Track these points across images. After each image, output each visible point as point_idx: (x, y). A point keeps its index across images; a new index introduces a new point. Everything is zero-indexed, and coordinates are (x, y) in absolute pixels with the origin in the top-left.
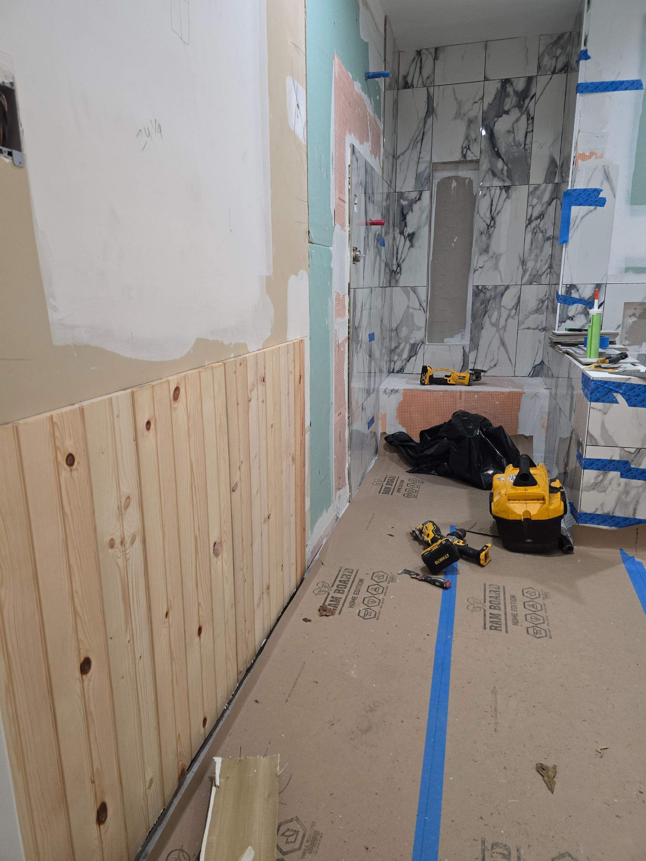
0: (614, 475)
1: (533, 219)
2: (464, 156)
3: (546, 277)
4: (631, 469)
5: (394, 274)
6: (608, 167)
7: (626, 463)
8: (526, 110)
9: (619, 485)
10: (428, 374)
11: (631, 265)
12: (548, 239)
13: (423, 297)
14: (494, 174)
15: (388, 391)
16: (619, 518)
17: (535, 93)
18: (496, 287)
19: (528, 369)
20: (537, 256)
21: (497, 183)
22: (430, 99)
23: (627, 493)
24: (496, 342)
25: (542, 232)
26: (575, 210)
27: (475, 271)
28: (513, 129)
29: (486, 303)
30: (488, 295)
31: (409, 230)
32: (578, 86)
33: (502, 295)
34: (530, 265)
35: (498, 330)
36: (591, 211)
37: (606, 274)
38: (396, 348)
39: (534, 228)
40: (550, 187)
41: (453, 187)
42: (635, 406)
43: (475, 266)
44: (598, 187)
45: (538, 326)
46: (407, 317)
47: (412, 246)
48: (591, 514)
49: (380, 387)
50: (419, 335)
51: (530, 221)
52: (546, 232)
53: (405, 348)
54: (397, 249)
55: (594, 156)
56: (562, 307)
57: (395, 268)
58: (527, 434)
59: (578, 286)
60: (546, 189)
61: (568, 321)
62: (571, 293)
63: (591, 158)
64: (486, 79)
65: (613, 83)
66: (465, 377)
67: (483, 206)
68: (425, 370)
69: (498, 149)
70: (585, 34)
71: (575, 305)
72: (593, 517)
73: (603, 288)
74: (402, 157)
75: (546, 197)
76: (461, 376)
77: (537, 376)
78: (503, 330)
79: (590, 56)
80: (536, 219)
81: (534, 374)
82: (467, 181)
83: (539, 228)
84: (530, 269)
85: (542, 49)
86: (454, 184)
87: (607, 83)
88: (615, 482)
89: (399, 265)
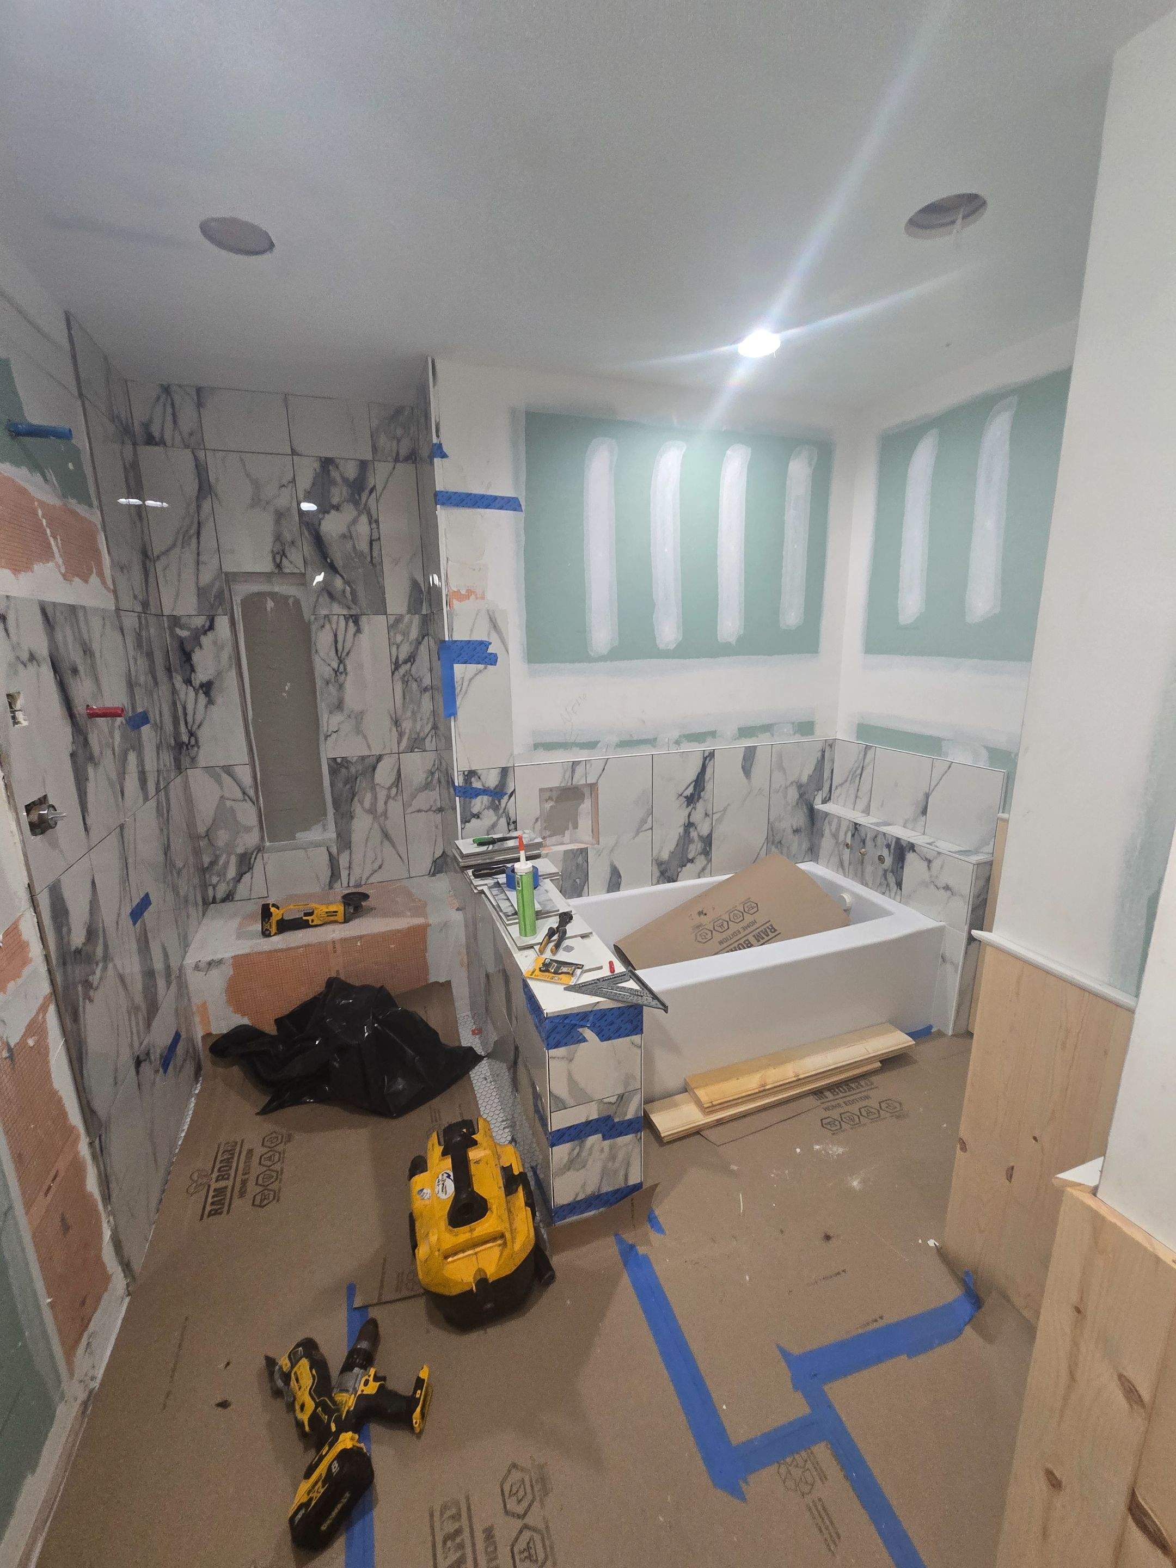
0: (594, 1140)
1: (400, 662)
2: (279, 566)
3: (432, 740)
4: (614, 1125)
5: (185, 747)
6: (494, 612)
7: (609, 1118)
8: (365, 508)
9: (602, 1150)
10: (274, 920)
11: (539, 740)
12: (426, 689)
13: (247, 780)
14: (331, 596)
15: (202, 965)
16: (607, 1193)
17: (375, 486)
18: (363, 758)
19: (427, 864)
20: (413, 713)
21: (337, 609)
22: (201, 470)
23: (613, 1157)
24: (377, 835)
25: (416, 681)
26: (458, 669)
27: (327, 737)
28: (350, 532)
29: (351, 781)
30: (353, 770)
31: (201, 676)
32: (436, 494)
33: (374, 768)
34: (407, 725)
35: (375, 818)
36: (480, 671)
37: (512, 755)
38: (213, 863)
39: (404, 676)
40: (416, 619)
41: (269, 609)
42: (609, 1039)
43: (325, 729)
44: (485, 638)
45: (431, 806)
46: (224, 816)
47: (211, 702)
48: (569, 1204)
49: (184, 963)
50: (250, 840)
51: (396, 666)
52: (421, 680)
53: (228, 862)
54: (184, 708)
55: (473, 597)
56: (462, 803)
57: (185, 738)
58: (442, 980)
59: (479, 772)
60: (411, 622)
61: (473, 820)
62: (471, 783)
63: (469, 598)
64: (294, 452)
65: (483, 497)
66: (336, 912)
67: (323, 640)
68: (266, 913)
69: (332, 560)
70: (436, 421)
71: (479, 797)
72: (574, 1207)
73: (511, 773)
74: (163, 559)
75: (414, 633)
76: (330, 912)
77: (440, 872)
78: (383, 818)
79: (447, 454)
80: (405, 662)
81: (436, 870)
82: (291, 601)
83: (412, 675)
84: (407, 731)
85: (375, 423)
86: (270, 604)
87: (475, 495)
88: (596, 1148)
89: (191, 734)
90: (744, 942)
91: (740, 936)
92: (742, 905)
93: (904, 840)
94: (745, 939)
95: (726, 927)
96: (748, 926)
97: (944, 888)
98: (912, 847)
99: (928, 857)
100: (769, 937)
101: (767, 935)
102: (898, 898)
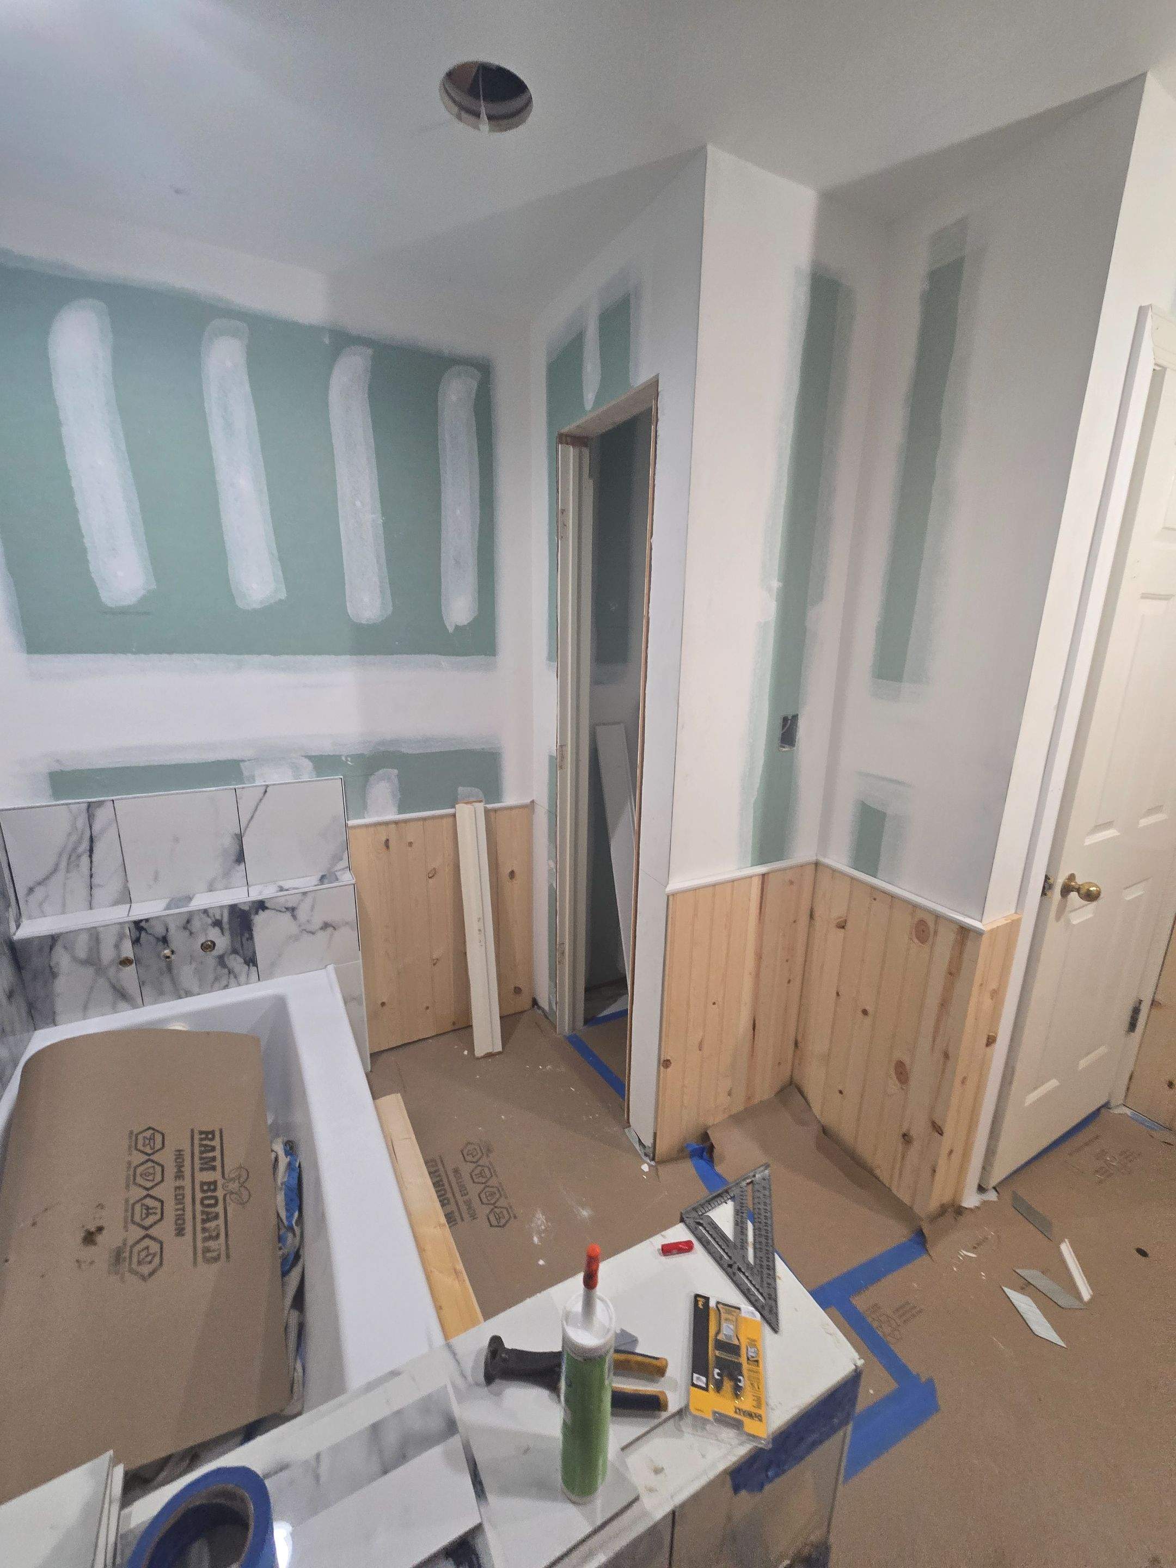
90: (203, 1191)
91: (188, 1192)
92: (135, 1152)
93: (245, 903)
94: (197, 1187)
95: (158, 1204)
96: (180, 1167)
97: (322, 928)
98: (261, 906)
99: (290, 905)
100: (218, 1147)
101: (213, 1149)
102: (254, 976)
